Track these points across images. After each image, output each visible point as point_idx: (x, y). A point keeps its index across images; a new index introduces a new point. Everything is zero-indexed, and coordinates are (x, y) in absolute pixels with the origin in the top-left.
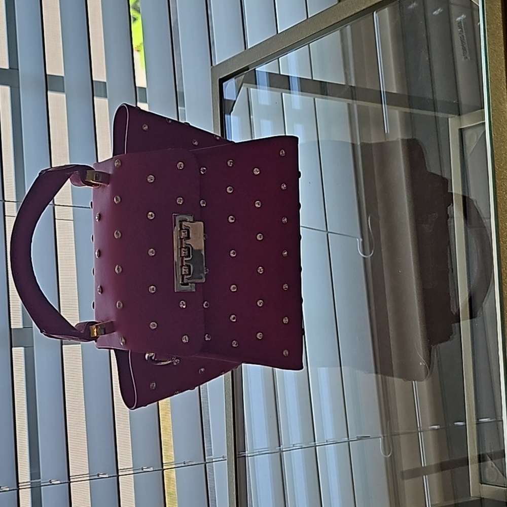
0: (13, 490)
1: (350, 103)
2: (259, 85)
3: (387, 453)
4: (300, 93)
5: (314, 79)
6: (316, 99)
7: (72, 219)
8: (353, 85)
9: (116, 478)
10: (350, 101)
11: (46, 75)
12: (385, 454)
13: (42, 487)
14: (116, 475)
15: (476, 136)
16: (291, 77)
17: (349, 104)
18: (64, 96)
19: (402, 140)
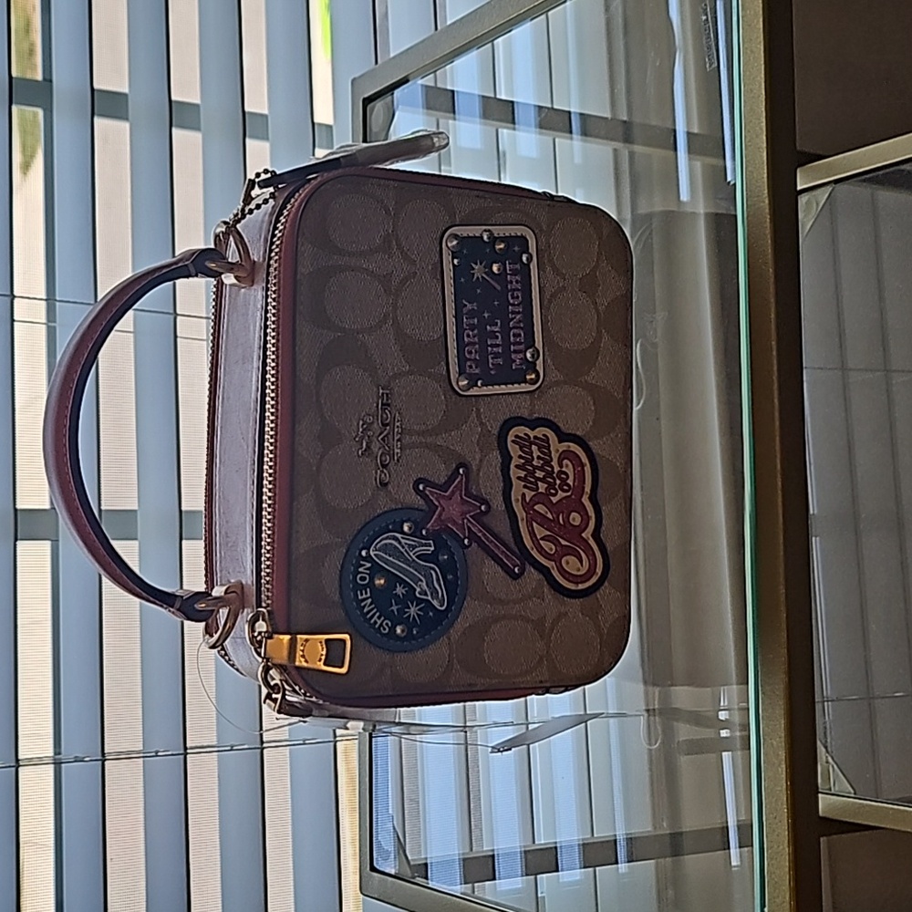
0: (10, 767)
1: (617, 148)
2: (459, 114)
3: (653, 742)
4: (538, 130)
5: (555, 107)
6: (557, 140)
7: (132, 330)
8: (625, 119)
9: (182, 757)
10: (619, 145)
11: (93, 89)
12: (650, 744)
13: (63, 765)
14: (182, 752)
15: (815, 205)
16: (517, 103)
17: (615, 150)
18: (126, 126)
19: (707, 215)
